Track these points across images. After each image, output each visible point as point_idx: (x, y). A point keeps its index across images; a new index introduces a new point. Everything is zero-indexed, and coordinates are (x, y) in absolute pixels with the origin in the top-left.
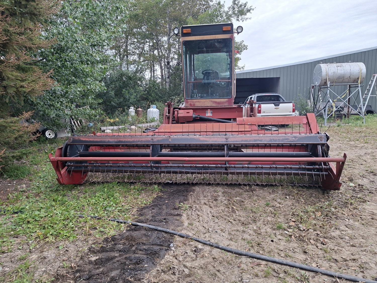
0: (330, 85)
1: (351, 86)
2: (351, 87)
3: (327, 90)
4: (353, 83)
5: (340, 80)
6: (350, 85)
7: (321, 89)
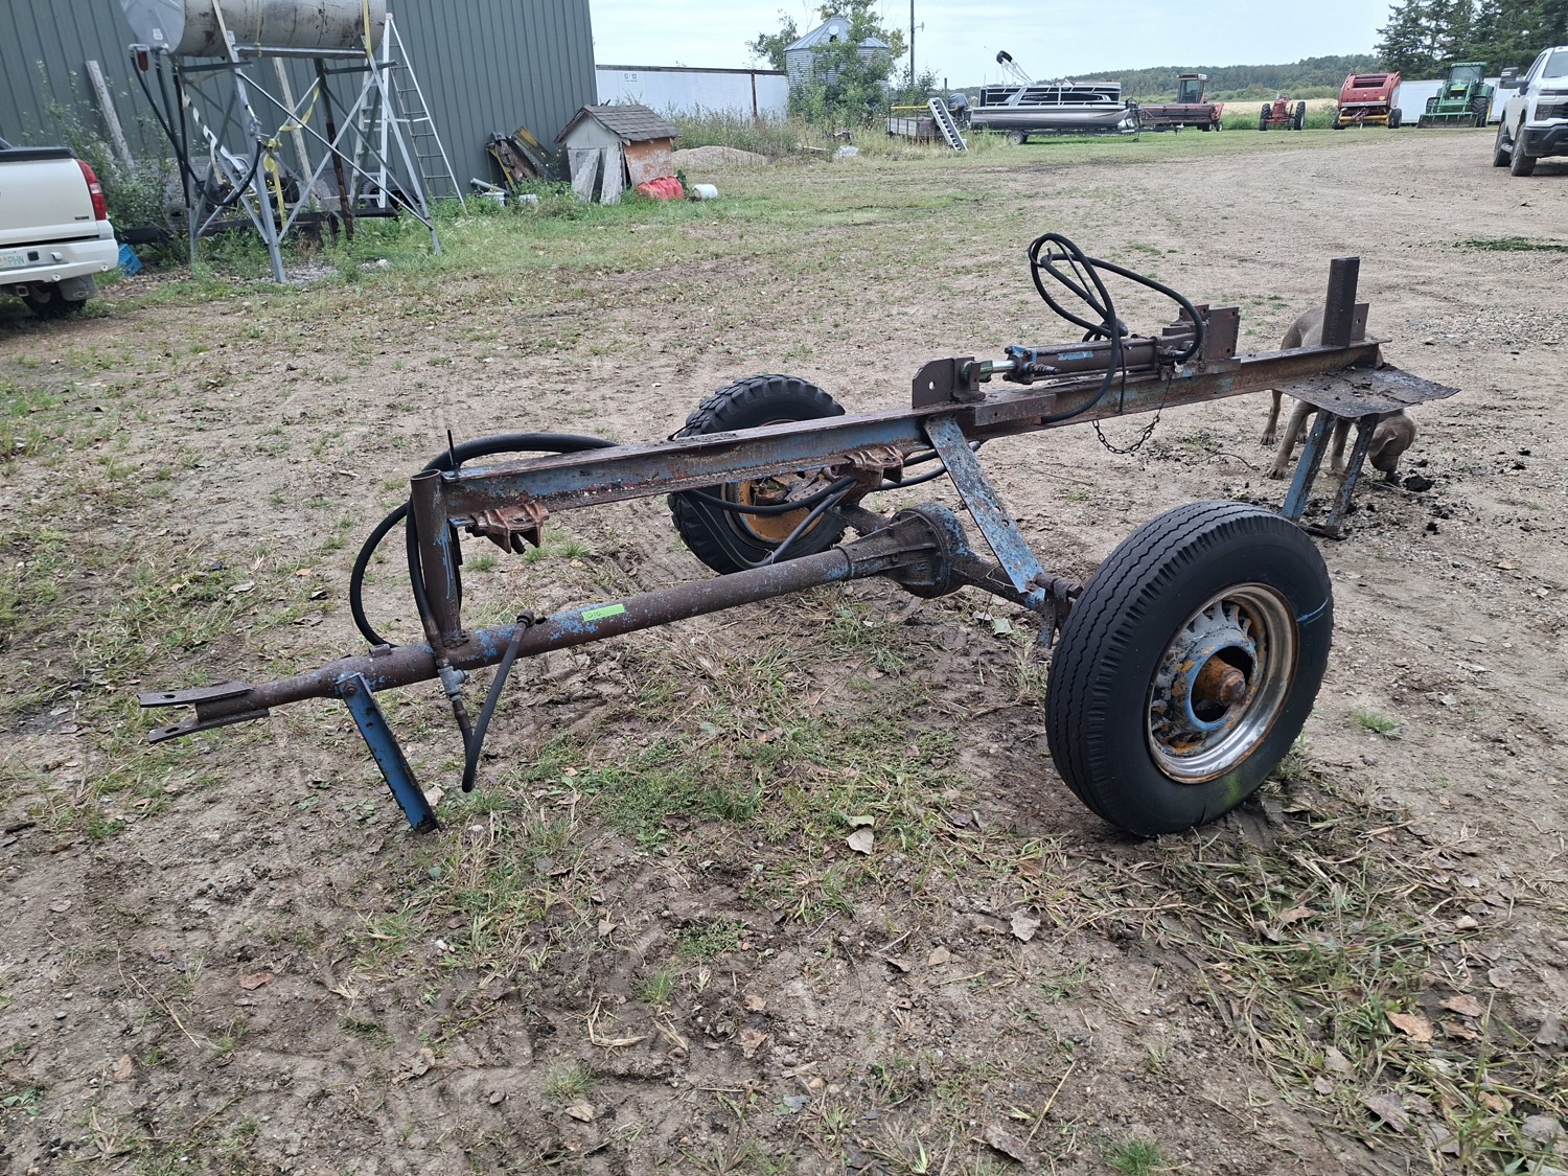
0: (240, 53)
1: (329, 64)
2: (328, 72)
3: (235, 83)
4: (340, 46)
5: (282, 24)
6: (319, 61)
7: (190, 76)
